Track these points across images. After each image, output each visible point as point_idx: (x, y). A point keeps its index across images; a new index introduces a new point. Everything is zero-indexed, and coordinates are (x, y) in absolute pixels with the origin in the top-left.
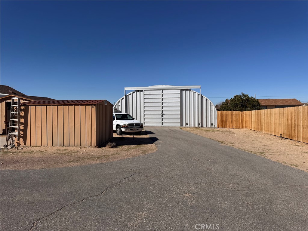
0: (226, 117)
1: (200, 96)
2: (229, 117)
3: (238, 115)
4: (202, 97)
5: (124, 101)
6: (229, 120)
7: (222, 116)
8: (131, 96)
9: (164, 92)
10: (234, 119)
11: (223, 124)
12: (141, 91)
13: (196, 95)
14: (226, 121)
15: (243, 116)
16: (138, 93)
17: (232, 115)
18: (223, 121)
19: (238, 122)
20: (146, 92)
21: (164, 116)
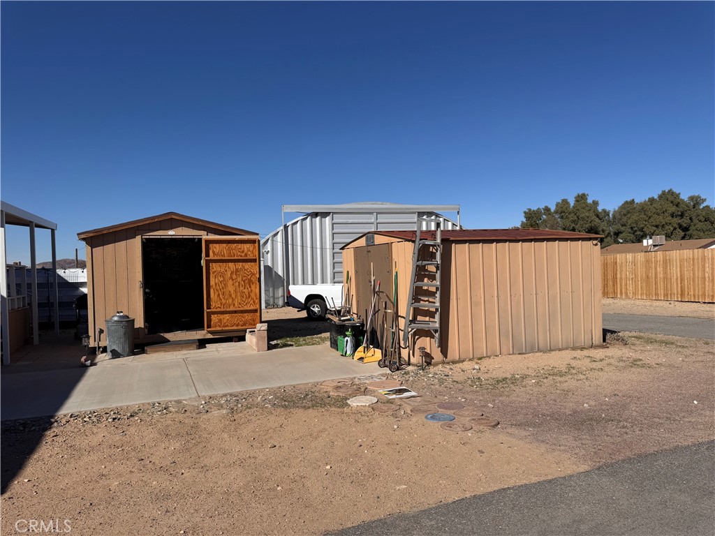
8: (297, 227)
9: (381, 217)
12: (325, 214)
16: (317, 220)
20: (337, 219)
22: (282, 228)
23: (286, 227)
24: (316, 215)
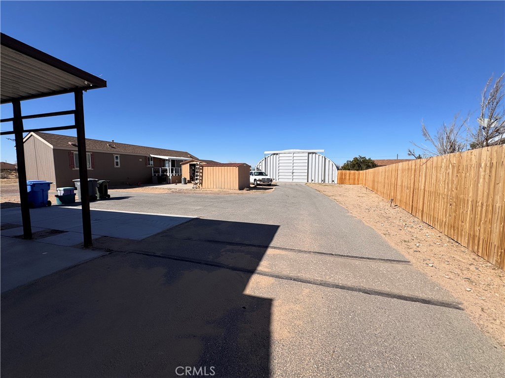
0: (345, 176)
1: (323, 158)
2: (348, 175)
3: (354, 174)
4: (325, 159)
5: (264, 162)
6: (348, 177)
7: (342, 174)
8: (269, 158)
9: (295, 155)
10: (352, 177)
11: (342, 181)
12: (277, 154)
13: (321, 157)
14: (345, 178)
15: (359, 174)
16: (275, 156)
17: (350, 174)
18: (342, 178)
19: (354, 179)
20: (280, 155)
21: (294, 174)
22: (264, 159)
23: (265, 158)
24: (275, 154)
